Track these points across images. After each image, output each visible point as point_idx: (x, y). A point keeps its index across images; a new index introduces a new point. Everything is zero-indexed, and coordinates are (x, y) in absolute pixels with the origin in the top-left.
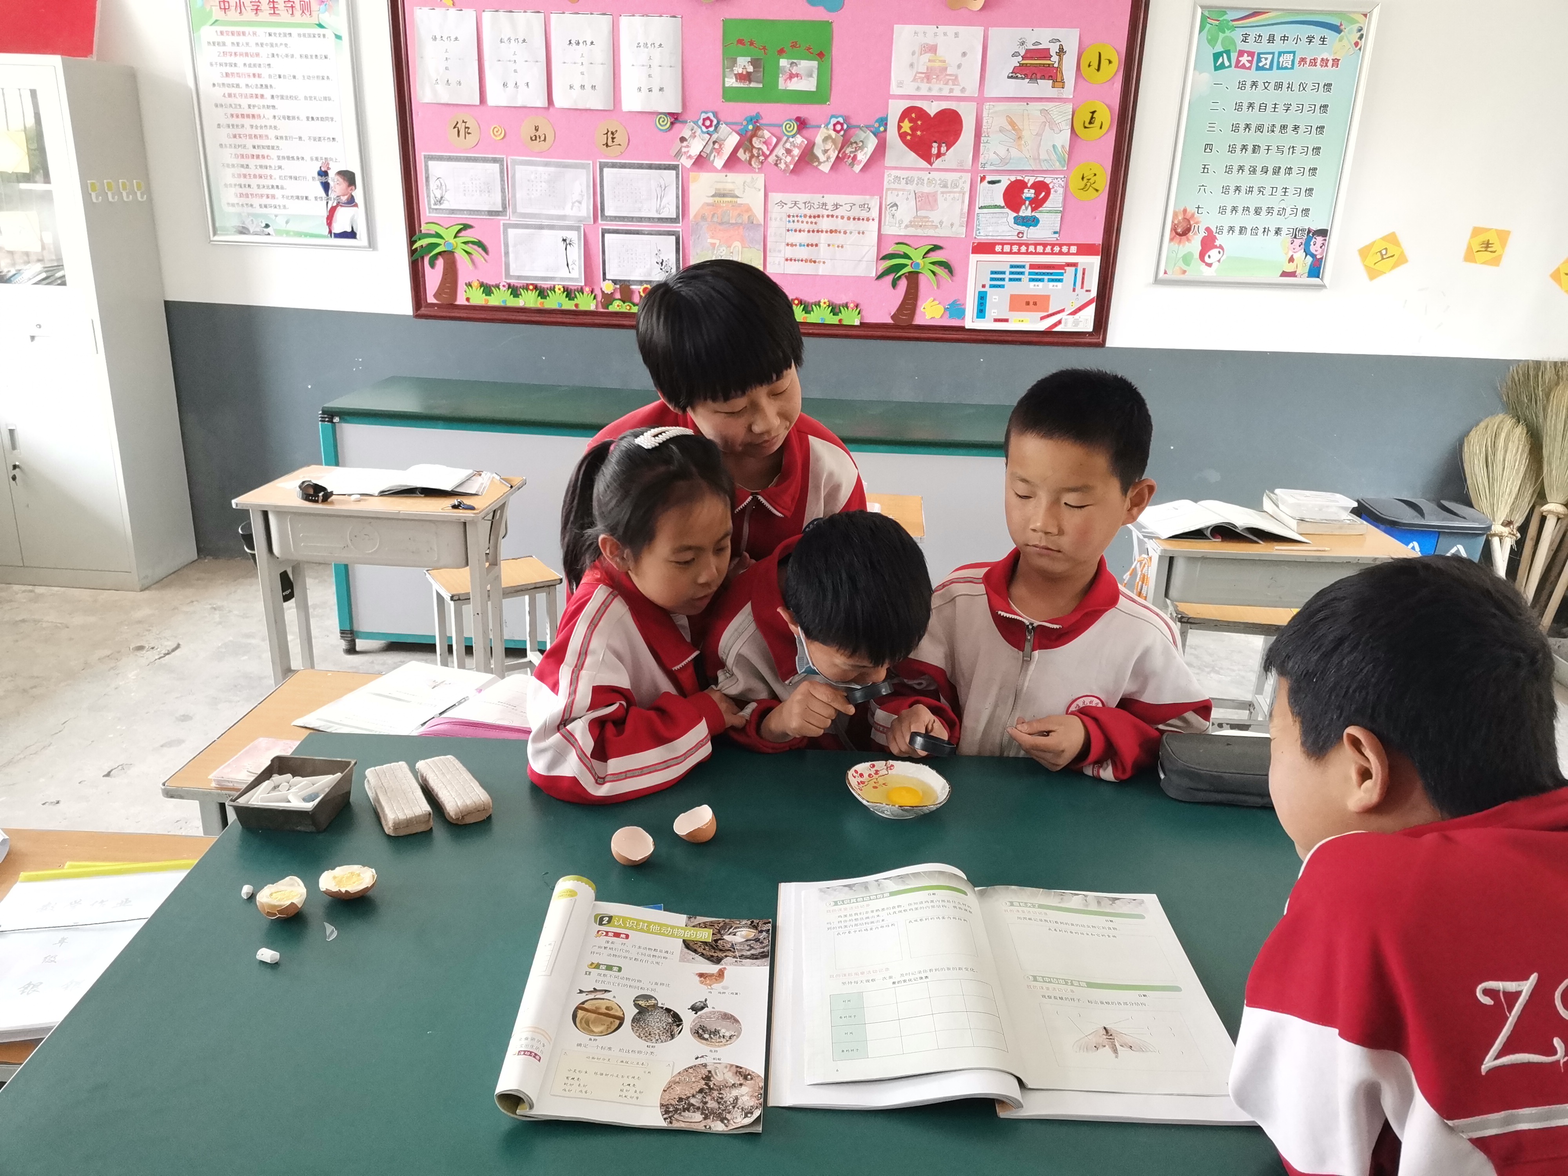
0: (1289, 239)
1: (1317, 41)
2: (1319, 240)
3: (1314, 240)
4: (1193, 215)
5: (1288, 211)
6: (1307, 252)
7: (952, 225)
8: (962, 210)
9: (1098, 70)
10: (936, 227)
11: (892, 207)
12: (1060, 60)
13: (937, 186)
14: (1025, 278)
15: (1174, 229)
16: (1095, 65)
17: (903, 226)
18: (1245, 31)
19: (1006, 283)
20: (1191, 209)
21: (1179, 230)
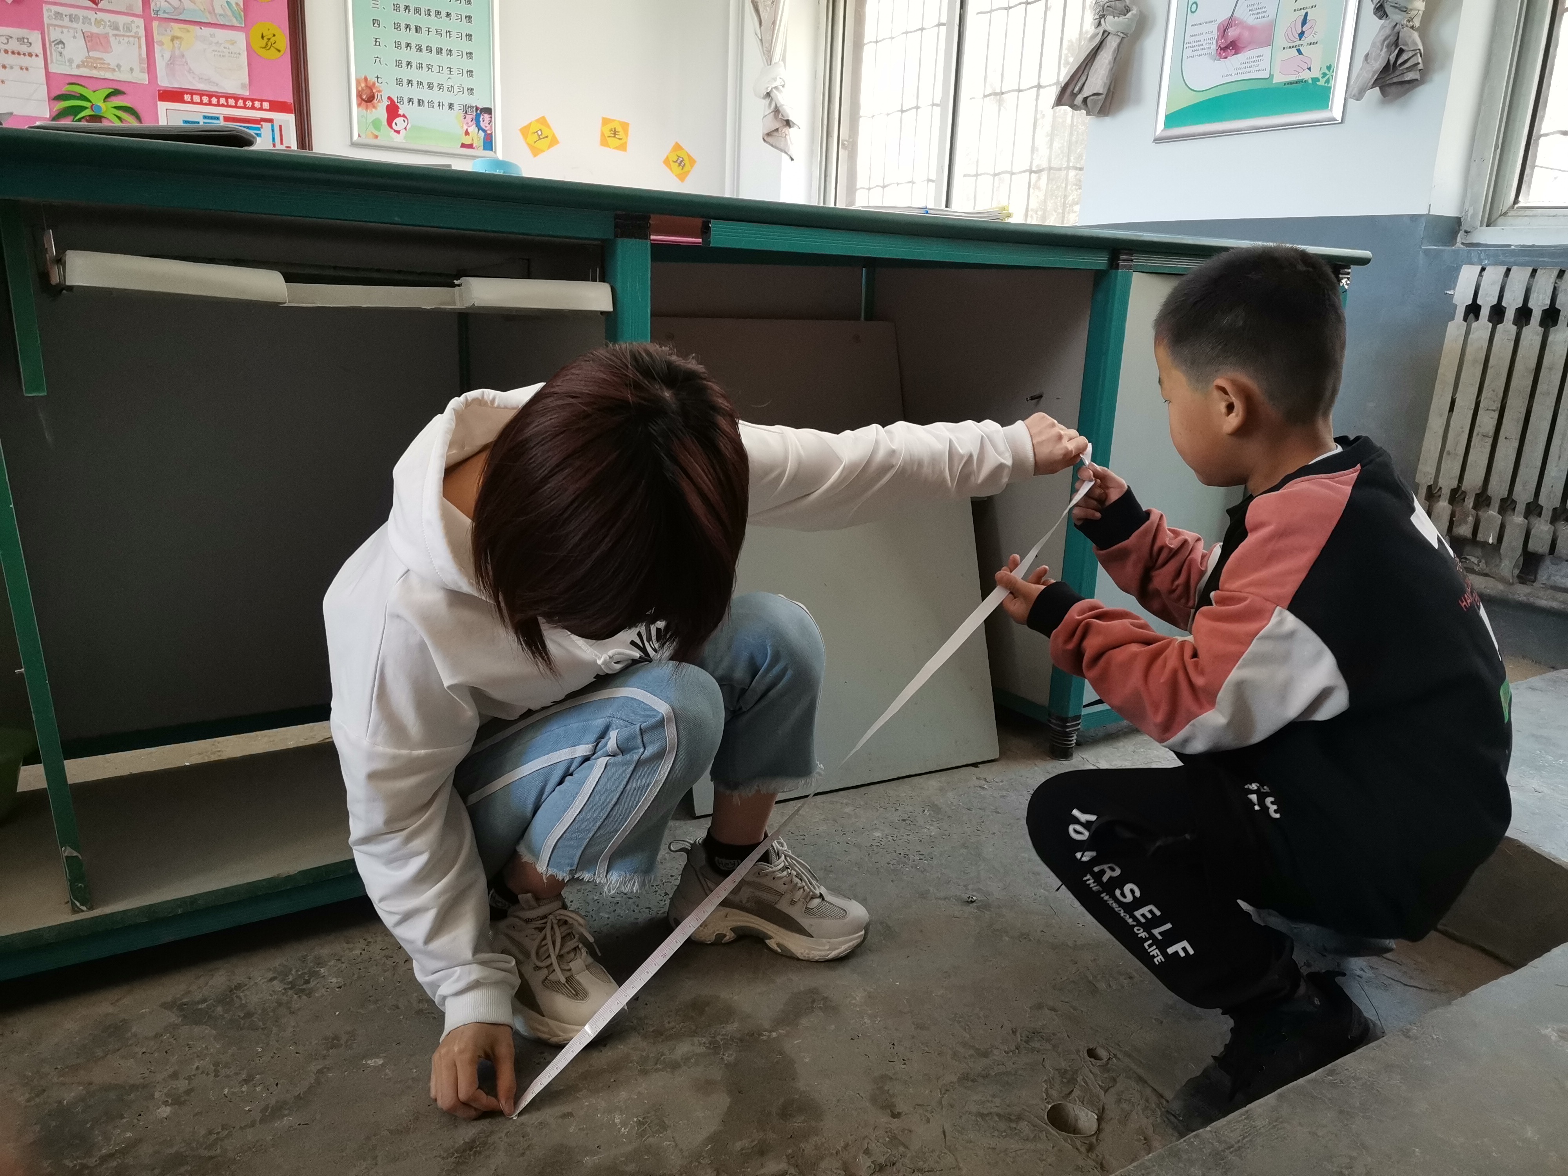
0: (462, 114)
2: (486, 116)
3: (482, 117)
4: (374, 84)
5: (456, 89)
6: (479, 128)
7: (132, 69)
8: (140, 55)
10: (114, 70)
11: (58, 44)
13: (108, 28)
15: (359, 95)
17: (74, 65)
20: (372, 79)
21: (364, 97)
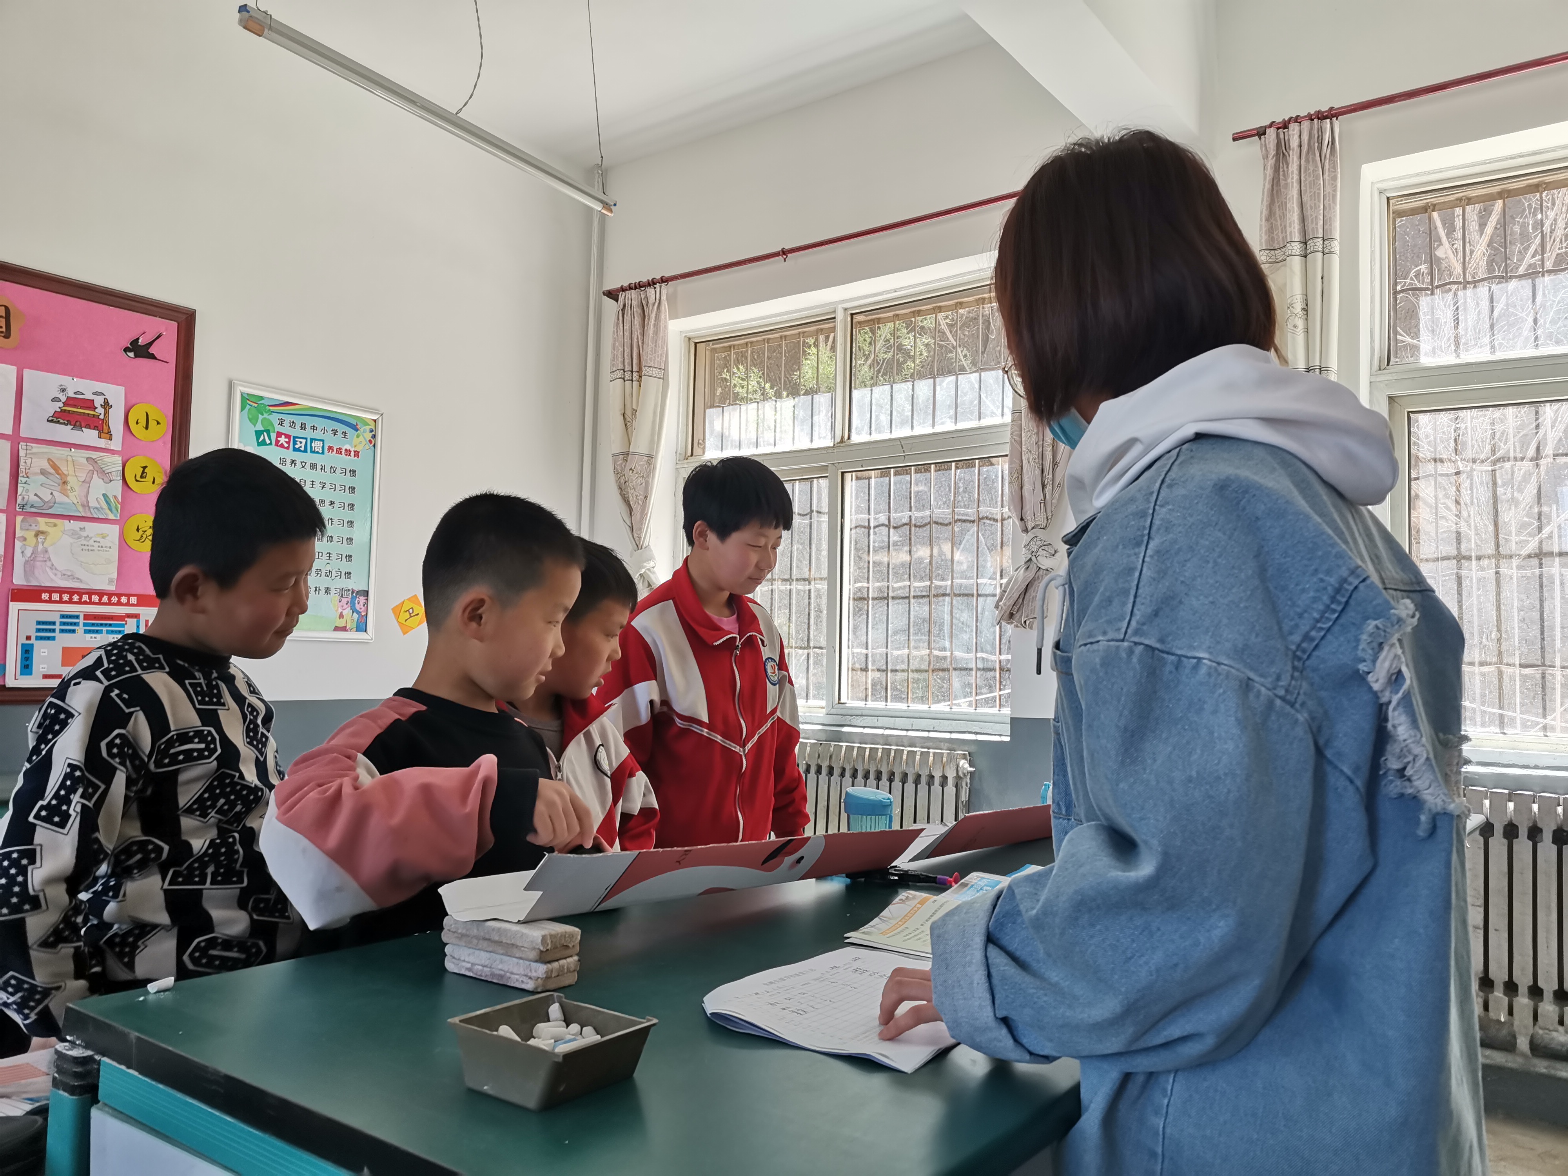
0: (338, 598)
1: (339, 434)
2: (362, 599)
3: (357, 599)
5: (334, 574)
6: (354, 610)
9: (147, 428)
12: (106, 413)
14: (80, 629)
16: (143, 422)
18: (281, 416)
19: (57, 634)
